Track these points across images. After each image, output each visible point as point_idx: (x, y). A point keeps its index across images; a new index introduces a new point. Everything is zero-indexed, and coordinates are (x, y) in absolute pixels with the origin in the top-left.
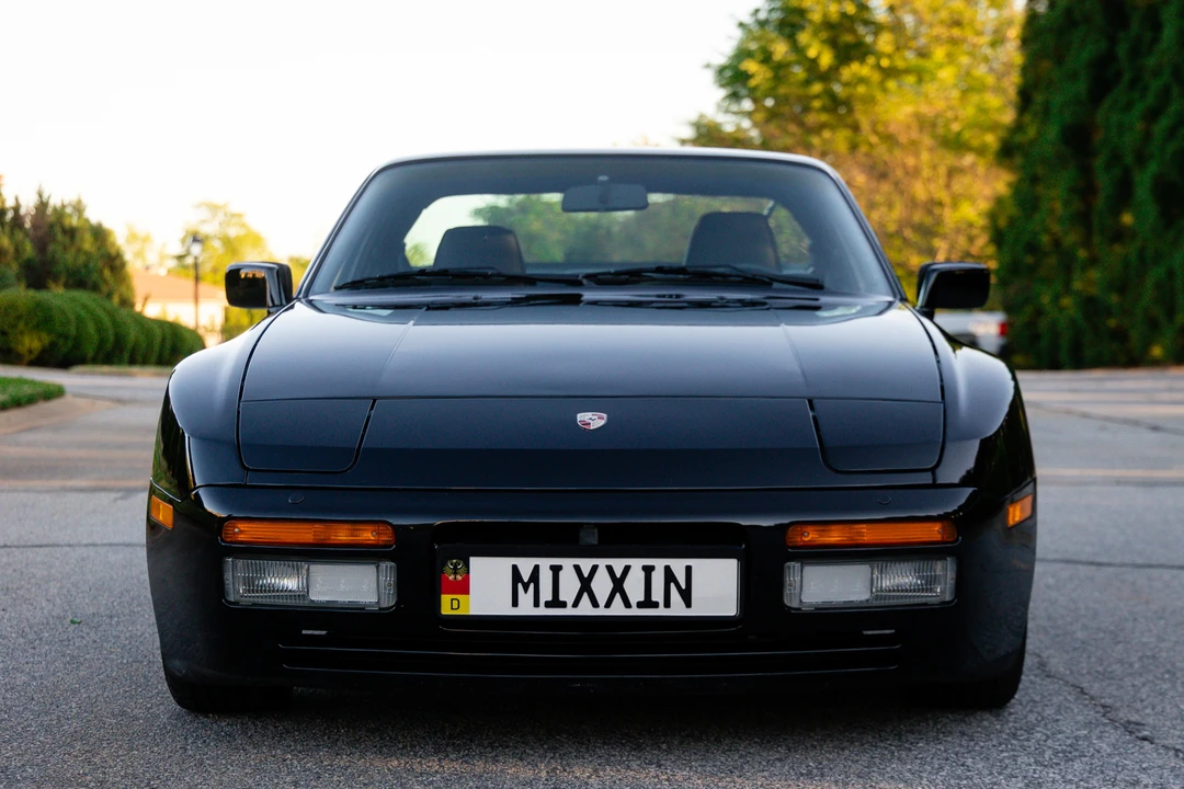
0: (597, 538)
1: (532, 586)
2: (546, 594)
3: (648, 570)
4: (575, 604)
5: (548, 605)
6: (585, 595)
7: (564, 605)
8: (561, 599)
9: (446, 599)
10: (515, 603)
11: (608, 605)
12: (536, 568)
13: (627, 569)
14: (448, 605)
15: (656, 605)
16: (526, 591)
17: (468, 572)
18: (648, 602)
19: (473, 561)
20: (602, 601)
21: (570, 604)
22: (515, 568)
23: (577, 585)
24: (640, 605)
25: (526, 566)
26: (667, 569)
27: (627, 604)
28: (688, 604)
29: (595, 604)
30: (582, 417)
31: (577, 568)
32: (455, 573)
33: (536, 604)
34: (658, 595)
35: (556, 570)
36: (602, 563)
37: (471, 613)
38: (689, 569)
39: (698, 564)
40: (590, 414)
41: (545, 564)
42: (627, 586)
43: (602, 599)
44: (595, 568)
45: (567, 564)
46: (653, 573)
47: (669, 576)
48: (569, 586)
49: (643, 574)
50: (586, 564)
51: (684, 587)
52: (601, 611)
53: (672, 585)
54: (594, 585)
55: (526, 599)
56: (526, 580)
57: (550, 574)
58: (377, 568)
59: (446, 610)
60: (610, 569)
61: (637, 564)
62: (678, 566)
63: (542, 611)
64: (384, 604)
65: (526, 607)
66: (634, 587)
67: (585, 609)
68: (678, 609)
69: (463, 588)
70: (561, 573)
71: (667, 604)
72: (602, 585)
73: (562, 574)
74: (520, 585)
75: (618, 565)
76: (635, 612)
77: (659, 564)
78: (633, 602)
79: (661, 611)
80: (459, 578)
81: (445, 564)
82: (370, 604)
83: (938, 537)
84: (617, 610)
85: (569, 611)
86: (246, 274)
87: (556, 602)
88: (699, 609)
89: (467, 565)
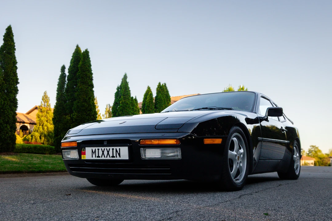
1: (95, 153)
3: (113, 149)
4: (102, 157)
6: (103, 155)
7: (100, 157)
9: (82, 156)
10: (92, 157)
15: (114, 157)
18: (113, 157)
19: (86, 148)
22: (92, 150)
23: (102, 153)
25: (94, 149)
28: (120, 157)
32: (83, 151)
33: (96, 157)
34: (115, 155)
35: (98, 149)
36: (105, 148)
37: (86, 159)
38: (120, 149)
41: (97, 148)
43: (106, 156)
45: (100, 148)
47: (117, 151)
48: (100, 153)
50: (103, 148)
51: (119, 153)
52: (106, 158)
53: (117, 153)
54: (104, 153)
55: (94, 155)
57: (97, 150)
58: (76, 151)
59: (82, 158)
61: (111, 148)
62: (118, 148)
63: (97, 158)
64: (78, 158)
65: (94, 157)
66: (111, 153)
67: (103, 158)
68: (118, 158)
69: (85, 154)
71: (116, 157)
72: (106, 153)
73: (99, 150)
74: (93, 153)
75: (108, 148)
77: (115, 148)
78: (111, 157)
81: (82, 149)
82: (76, 158)
83: (175, 143)
84: (108, 158)
85: (100, 158)
87: (98, 157)
88: (122, 158)
89: (85, 149)
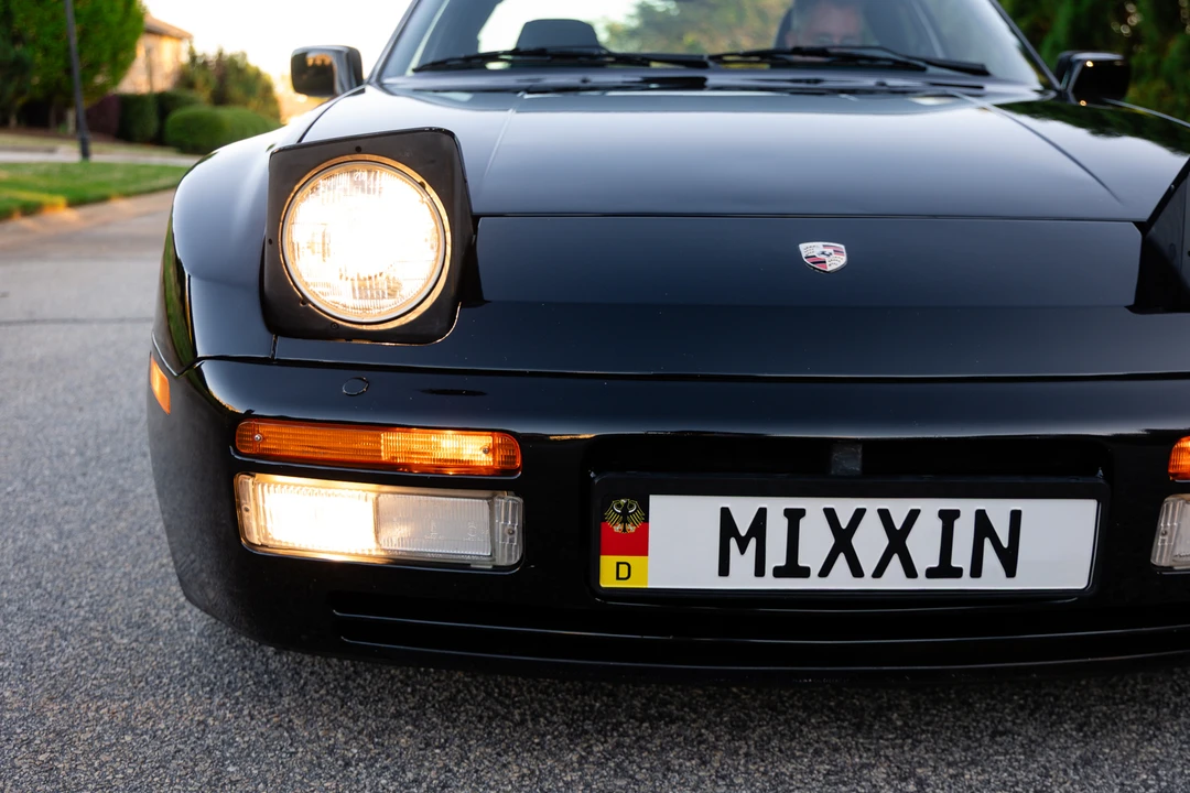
0: (859, 462)
1: (753, 542)
2: (776, 555)
3: (949, 518)
4: (824, 572)
5: (778, 572)
6: (842, 558)
7: (805, 573)
8: (802, 562)
9: (608, 563)
10: (724, 570)
11: (878, 573)
12: (762, 513)
13: (913, 515)
14: (610, 572)
15: (958, 573)
16: (742, 551)
17: (646, 520)
18: (945, 569)
19: (656, 501)
20: (869, 566)
21: (815, 571)
22: (726, 514)
23: (829, 541)
24: (931, 573)
25: (743, 510)
26: (981, 517)
27: (910, 572)
28: (1010, 570)
29: (857, 571)
30: (810, 249)
31: (830, 515)
32: (625, 522)
33: (760, 571)
34: (961, 557)
35: (794, 517)
36: (872, 505)
37: (650, 586)
38: (1016, 517)
39: (1030, 508)
40: (820, 244)
41: (776, 507)
42: (911, 542)
43: (869, 563)
44: (860, 514)
45: (814, 507)
46: (957, 523)
47: (983, 526)
48: (816, 542)
49: (939, 523)
50: (845, 508)
51: (1005, 544)
52: (867, 583)
53: (987, 542)
54: (856, 541)
55: (742, 563)
56: (743, 532)
57: (785, 522)
58: (491, 507)
59: (608, 580)
60: (885, 515)
61: (930, 508)
62: (999, 512)
63: (769, 583)
64: (503, 561)
65: (742, 576)
66: (924, 546)
67: (840, 579)
68: (993, 578)
69: (639, 545)
70: (803, 522)
71: (976, 571)
72: (870, 542)
73: (804, 524)
74: (733, 543)
75: (899, 509)
76: (922, 583)
77: (967, 508)
78: (921, 568)
79: (966, 583)
80: (631, 528)
81: (607, 505)
82: (479, 559)
84: (894, 579)
85: (813, 583)
86: (315, 60)
87: (792, 568)
88: (1025, 581)
89: (645, 508)
